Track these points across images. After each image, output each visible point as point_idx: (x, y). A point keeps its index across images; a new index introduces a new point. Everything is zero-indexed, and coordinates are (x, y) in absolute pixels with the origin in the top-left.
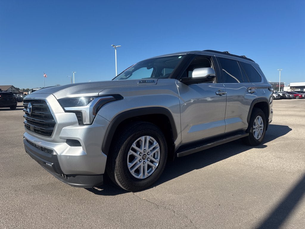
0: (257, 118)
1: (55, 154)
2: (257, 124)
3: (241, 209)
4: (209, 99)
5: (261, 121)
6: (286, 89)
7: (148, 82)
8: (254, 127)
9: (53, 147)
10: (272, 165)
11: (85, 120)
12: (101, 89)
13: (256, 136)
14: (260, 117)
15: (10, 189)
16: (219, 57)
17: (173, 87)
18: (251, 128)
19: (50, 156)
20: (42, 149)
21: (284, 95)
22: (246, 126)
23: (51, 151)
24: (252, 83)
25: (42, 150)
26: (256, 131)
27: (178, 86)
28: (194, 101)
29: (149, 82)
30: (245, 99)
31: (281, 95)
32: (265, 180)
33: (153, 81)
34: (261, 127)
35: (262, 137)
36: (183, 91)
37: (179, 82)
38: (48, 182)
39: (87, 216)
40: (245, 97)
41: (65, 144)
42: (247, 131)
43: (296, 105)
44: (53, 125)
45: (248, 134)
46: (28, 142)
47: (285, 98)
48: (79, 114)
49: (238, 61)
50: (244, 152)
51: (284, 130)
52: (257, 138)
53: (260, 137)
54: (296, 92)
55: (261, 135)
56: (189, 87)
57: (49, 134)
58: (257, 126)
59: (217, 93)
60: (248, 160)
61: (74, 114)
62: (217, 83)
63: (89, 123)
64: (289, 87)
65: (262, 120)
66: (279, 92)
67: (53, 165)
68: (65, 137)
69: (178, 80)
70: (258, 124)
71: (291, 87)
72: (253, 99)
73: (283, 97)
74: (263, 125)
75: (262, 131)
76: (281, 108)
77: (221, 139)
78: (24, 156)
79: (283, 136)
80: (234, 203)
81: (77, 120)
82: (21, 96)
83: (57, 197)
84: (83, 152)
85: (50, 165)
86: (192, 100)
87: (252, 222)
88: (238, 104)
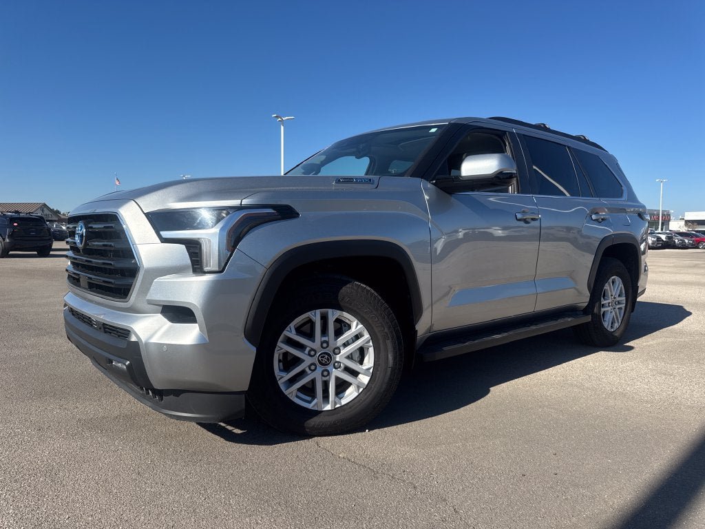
0: (610, 280)
1: (133, 339)
2: (612, 295)
3: (576, 486)
4: (499, 233)
5: (620, 288)
6: (676, 226)
7: (357, 182)
8: (603, 302)
9: (132, 323)
10: (646, 391)
11: (206, 261)
12: (246, 192)
13: (607, 324)
14: (618, 280)
15: (28, 424)
16: (524, 135)
17: (415, 197)
18: (597, 305)
19: (122, 344)
20: (105, 328)
21: (669, 238)
22: (584, 299)
23: (125, 333)
24: (602, 199)
25: (106, 332)
26: (608, 311)
27: (427, 197)
28: (465, 234)
29: (359, 183)
30: (582, 236)
31: (664, 240)
32: (633, 422)
33: (370, 180)
34: (619, 303)
35: (622, 328)
36: (438, 207)
37: (429, 185)
38: (116, 413)
39: (205, 490)
40: (584, 232)
41: (160, 316)
42: (588, 310)
43: (699, 262)
44: (133, 272)
45: (588, 319)
46: (73, 315)
47: (674, 247)
48: (193, 247)
49: (569, 147)
50: (580, 360)
51: (672, 314)
52: (609, 329)
53: (616, 325)
54: (698, 234)
55: (620, 321)
56: (453, 199)
57: (122, 292)
58: (610, 301)
59: (519, 216)
60: (590, 377)
61: (183, 247)
62: (518, 193)
63: (216, 269)
64: (683, 223)
65: (622, 285)
66: (659, 231)
67: (129, 364)
68: (160, 301)
69: (427, 180)
70: (614, 294)
71: (687, 222)
72: (602, 236)
73: (668, 245)
74: (624, 298)
75: (623, 311)
76: (665, 266)
77: (525, 326)
78: (64, 354)
79: (671, 327)
80: (558, 471)
81: (189, 262)
82: (64, 228)
83: (135, 447)
84: (201, 337)
85: (122, 366)
86: (460, 230)
87: (604, 517)
88: (566, 248)
